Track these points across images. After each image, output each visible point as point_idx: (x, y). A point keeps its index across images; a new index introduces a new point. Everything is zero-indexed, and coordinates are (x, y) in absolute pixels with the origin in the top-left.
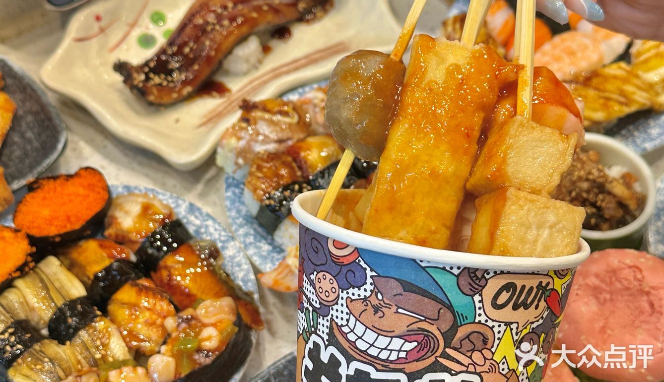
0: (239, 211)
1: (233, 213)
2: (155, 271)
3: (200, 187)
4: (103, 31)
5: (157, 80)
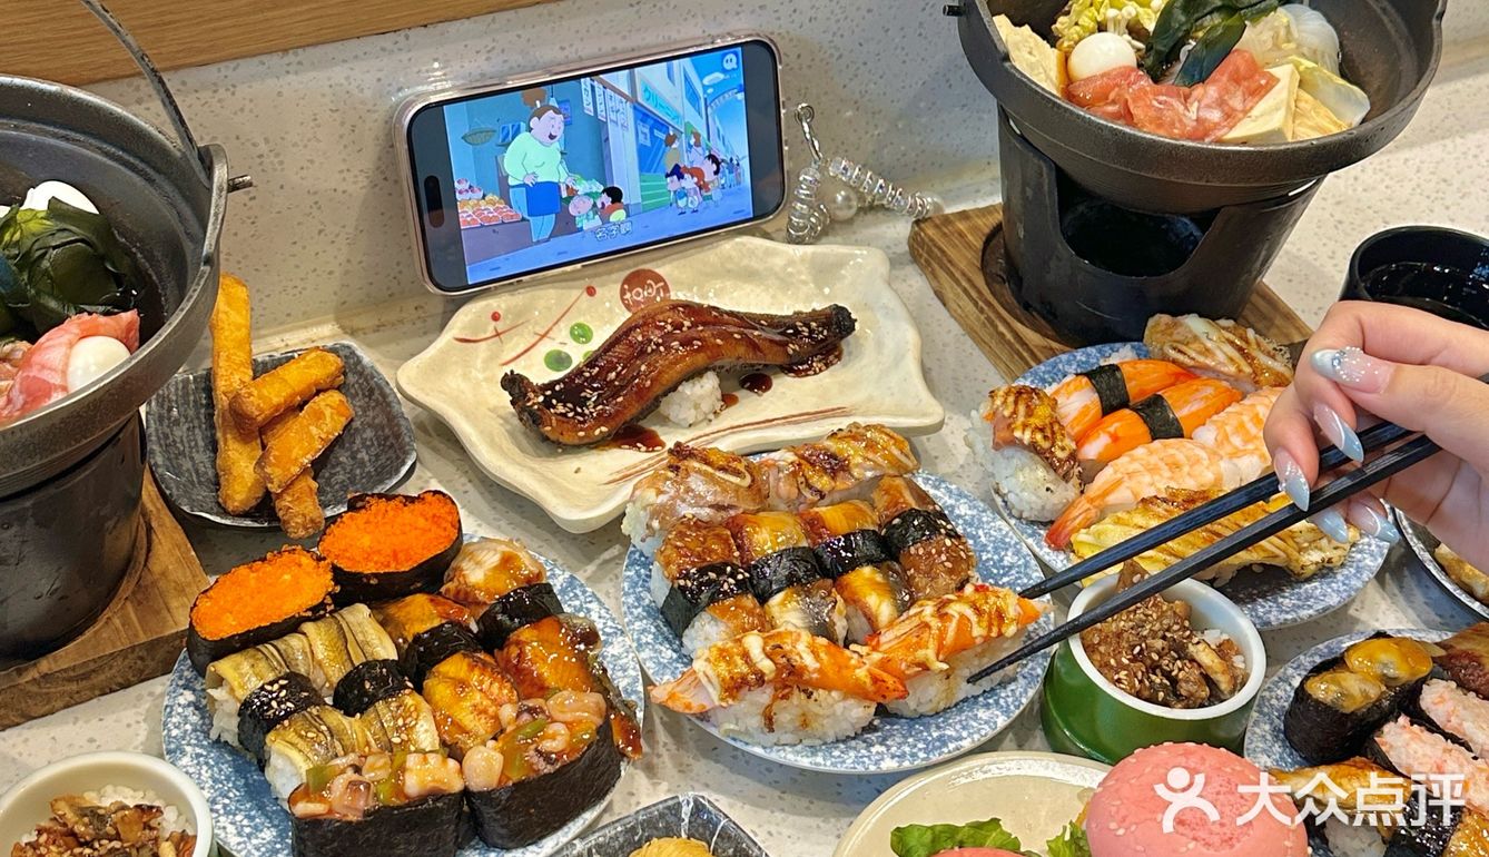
0: (639, 599)
1: (631, 600)
2: (501, 649)
3: (591, 568)
4: (498, 335)
5: (561, 409)
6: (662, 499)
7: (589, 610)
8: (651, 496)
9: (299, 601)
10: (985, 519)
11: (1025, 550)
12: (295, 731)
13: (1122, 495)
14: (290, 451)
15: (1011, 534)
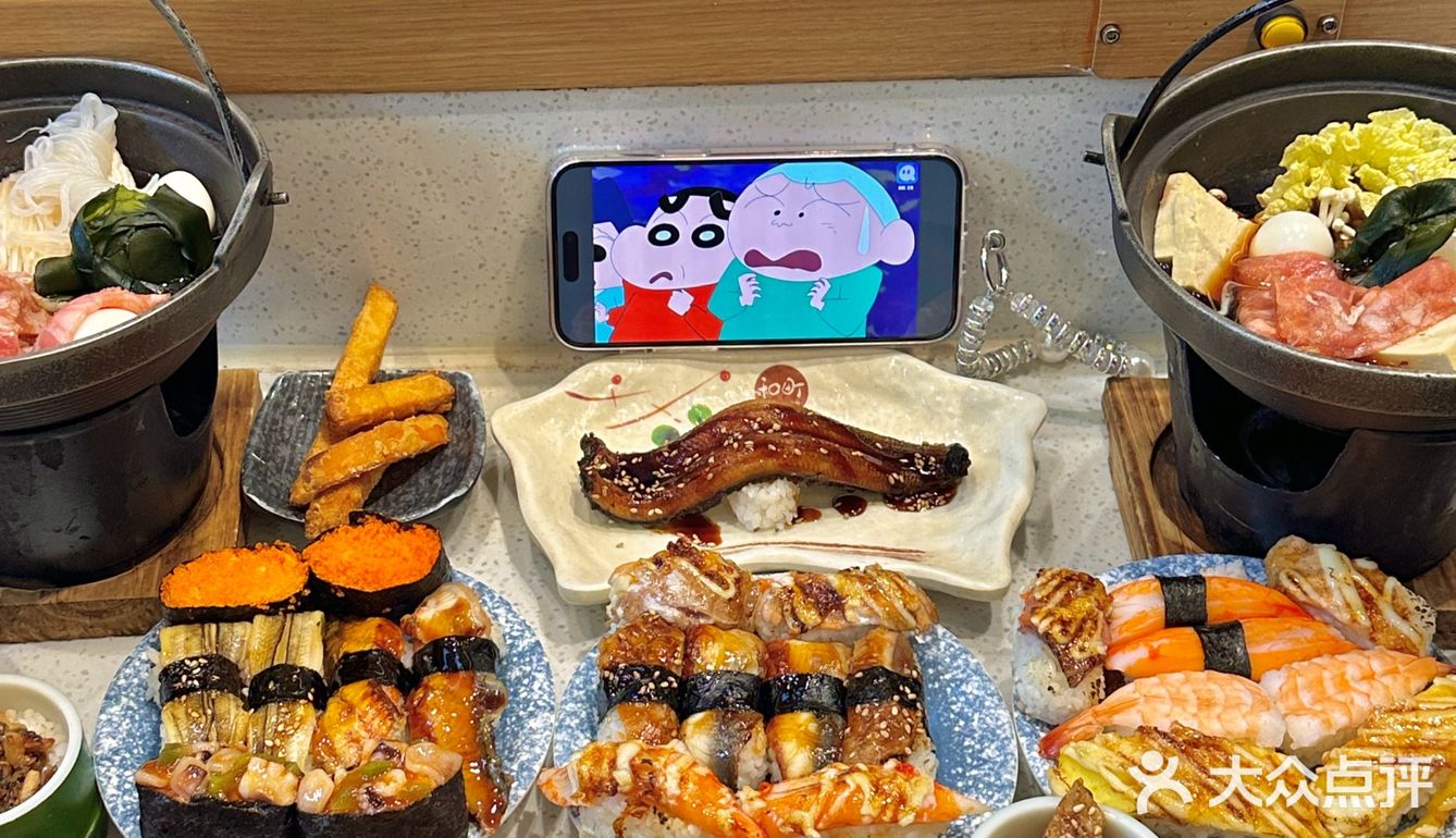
1: (578, 681)
4: (613, 397)
5: (626, 482)
6: (636, 588)
7: (534, 679)
8: (624, 581)
9: (262, 593)
10: (987, 704)
11: (1012, 747)
12: (187, 708)
13: (1132, 719)
14: (342, 459)
15: (1007, 726)
